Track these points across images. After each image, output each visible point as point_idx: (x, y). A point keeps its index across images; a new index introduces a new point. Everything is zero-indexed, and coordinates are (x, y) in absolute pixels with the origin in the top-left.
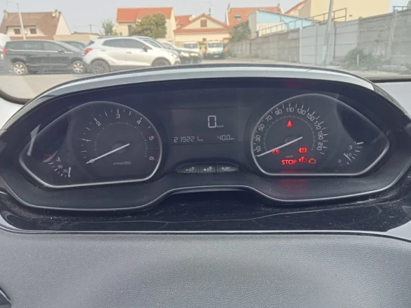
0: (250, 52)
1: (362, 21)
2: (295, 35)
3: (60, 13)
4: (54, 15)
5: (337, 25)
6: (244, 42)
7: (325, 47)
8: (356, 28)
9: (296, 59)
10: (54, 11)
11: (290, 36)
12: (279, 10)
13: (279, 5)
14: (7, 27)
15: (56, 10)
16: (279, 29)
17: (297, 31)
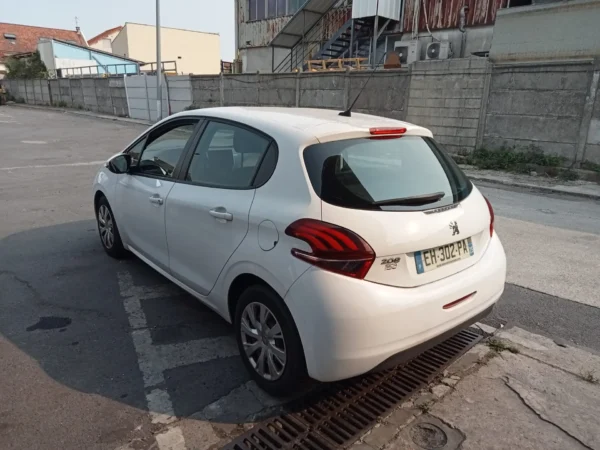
0: (51, 97)
1: (193, 78)
2: (118, 83)
5: (168, 79)
6: (37, 82)
7: (158, 103)
8: (188, 84)
9: (124, 113)
11: (112, 83)
12: (80, 36)
13: (78, 28)
16: (94, 71)
17: (120, 77)
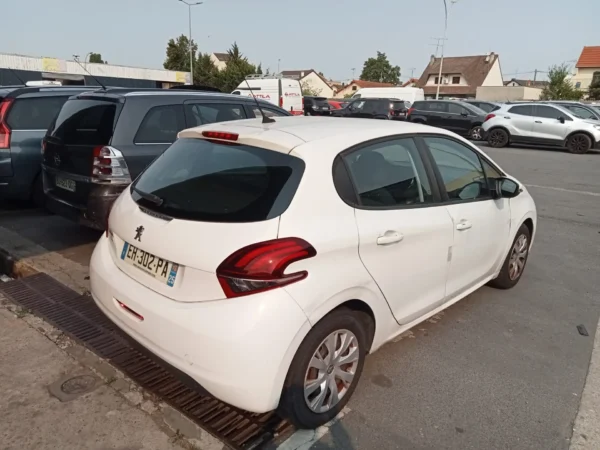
3: (497, 56)
4: (487, 59)
10: (488, 54)
14: (430, 75)
15: (492, 53)
